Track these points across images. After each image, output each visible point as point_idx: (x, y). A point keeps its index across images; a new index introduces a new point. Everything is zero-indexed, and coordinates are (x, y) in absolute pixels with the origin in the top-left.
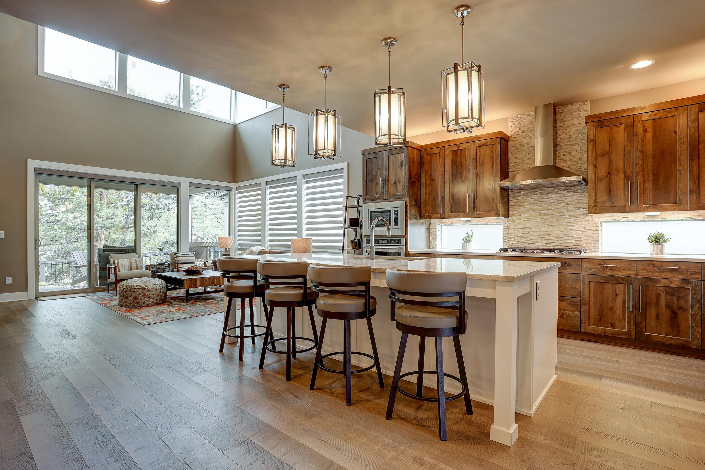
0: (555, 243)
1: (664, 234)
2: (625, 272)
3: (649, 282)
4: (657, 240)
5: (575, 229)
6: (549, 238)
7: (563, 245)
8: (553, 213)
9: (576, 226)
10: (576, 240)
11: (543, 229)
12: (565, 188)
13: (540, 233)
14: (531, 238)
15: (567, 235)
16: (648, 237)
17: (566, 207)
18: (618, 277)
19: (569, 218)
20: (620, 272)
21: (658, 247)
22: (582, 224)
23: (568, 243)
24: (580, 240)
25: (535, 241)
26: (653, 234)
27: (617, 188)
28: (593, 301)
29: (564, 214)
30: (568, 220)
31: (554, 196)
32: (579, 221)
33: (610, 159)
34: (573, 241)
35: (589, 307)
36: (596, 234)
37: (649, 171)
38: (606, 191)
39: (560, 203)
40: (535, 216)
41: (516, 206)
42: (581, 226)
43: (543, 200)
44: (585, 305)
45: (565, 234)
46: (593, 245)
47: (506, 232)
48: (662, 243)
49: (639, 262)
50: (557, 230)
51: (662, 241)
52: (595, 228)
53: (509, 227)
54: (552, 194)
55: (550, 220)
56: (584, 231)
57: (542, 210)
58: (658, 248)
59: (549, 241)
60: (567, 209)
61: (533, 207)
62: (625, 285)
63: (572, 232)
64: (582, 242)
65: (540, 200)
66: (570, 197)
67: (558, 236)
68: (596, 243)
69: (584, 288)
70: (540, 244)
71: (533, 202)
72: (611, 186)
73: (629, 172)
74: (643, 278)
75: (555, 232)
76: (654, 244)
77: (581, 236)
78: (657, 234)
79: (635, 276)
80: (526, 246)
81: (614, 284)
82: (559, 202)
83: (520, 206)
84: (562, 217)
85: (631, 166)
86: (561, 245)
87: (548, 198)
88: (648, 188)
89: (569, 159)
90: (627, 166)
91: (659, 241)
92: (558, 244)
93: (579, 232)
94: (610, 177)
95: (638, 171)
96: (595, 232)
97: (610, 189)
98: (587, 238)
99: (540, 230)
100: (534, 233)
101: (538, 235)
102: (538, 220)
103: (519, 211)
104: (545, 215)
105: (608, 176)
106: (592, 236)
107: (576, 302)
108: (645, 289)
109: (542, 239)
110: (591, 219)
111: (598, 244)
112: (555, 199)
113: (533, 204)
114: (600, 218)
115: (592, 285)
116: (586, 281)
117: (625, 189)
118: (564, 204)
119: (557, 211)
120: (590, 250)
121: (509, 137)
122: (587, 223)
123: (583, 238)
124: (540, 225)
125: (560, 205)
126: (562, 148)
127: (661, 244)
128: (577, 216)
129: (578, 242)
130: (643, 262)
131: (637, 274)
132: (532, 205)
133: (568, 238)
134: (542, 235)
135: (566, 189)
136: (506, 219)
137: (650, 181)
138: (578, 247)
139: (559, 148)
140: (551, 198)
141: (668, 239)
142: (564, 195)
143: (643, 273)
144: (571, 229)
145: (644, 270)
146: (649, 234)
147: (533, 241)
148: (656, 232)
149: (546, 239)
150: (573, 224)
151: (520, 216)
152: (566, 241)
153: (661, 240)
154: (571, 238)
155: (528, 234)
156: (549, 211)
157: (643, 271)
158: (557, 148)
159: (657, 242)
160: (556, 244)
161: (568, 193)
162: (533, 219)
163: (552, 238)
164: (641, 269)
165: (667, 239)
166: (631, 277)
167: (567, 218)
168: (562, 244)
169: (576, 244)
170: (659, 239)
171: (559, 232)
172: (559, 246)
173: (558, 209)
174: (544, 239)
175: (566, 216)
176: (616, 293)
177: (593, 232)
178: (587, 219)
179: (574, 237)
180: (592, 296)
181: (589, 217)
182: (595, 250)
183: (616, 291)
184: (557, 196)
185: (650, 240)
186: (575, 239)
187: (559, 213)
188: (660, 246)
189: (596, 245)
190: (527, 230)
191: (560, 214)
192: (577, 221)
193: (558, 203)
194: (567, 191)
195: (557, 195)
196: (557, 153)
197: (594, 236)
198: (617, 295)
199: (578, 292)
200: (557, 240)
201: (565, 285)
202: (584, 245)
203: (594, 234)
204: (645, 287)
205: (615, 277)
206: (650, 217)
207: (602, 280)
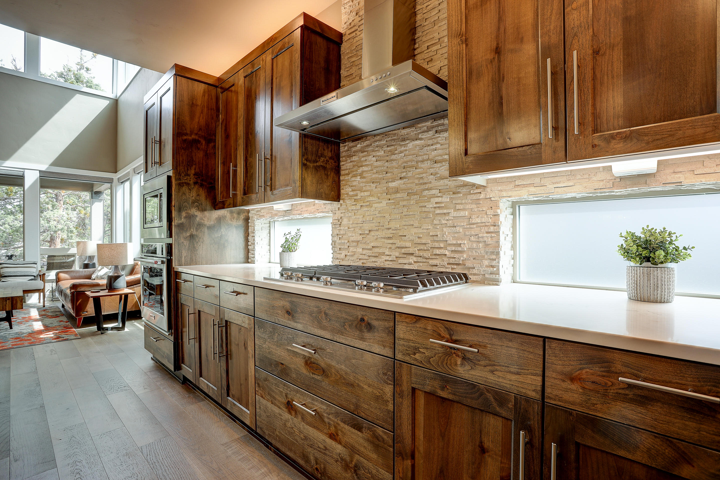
0: (411, 257)
1: (670, 234)
2: (509, 376)
3: (590, 431)
4: (645, 253)
5: (451, 222)
6: (403, 244)
7: (427, 261)
8: (409, 185)
9: (453, 214)
10: (452, 251)
11: (393, 225)
12: (432, 123)
13: (389, 233)
14: (372, 244)
15: (435, 238)
16: (621, 241)
17: (432, 171)
18: (488, 391)
19: (439, 195)
20: (492, 372)
21: (649, 275)
22: (464, 209)
23: (438, 257)
24: (460, 249)
25: (381, 251)
26: (639, 233)
27: (518, 91)
28: (421, 449)
29: (430, 185)
30: (437, 200)
31: (411, 145)
32: (459, 201)
33: (499, 7)
34: (447, 253)
35: (413, 466)
36: (493, 235)
37: (610, 15)
38: (490, 104)
39: (423, 161)
40: (379, 195)
41: (350, 175)
42: (462, 213)
43: (393, 157)
44: (403, 459)
45: (431, 234)
46: (486, 263)
47: (337, 232)
48: (662, 263)
49: (554, 344)
50: (416, 224)
51: (662, 257)
52: (490, 220)
53: (341, 220)
54: (407, 142)
55: (405, 203)
56: (468, 226)
57: (390, 180)
58: (649, 280)
59: (403, 251)
60: (436, 174)
61: (376, 176)
62: (509, 422)
63: (445, 229)
64: (465, 256)
65: (388, 158)
66: (441, 145)
67: (419, 241)
68: (494, 257)
69: (401, 403)
70: (387, 258)
71: (376, 164)
72: (504, 89)
73: (549, 31)
74: (568, 412)
75: (413, 231)
76: (638, 265)
77: (462, 239)
78: (648, 234)
79: (538, 396)
80: (365, 261)
81: (477, 411)
82: (420, 158)
83: (355, 176)
84: (426, 193)
85: (554, 12)
86: (424, 260)
87: (401, 152)
88: (609, 72)
89: (439, 55)
90: (543, 15)
91: (652, 255)
92: (420, 259)
93: (458, 228)
94: (499, 61)
95: (577, 23)
96: (492, 229)
97: (501, 98)
98: (475, 245)
99: (388, 227)
100: (377, 233)
101: (384, 238)
102: (384, 203)
103: (355, 186)
104: (397, 191)
105: (494, 58)
106: (485, 239)
107: (383, 440)
108: (573, 457)
109: (390, 246)
110: (482, 196)
111: (497, 261)
112: (412, 152)
113: (377, 169)
114: (501, 191)
115: (421, 400)
116: (405, 383)
117: (539, 91)
118: (429, 163)
119: (417, 181)
120: (481, 277)
121: (341, 35)
122: (474, 206)
123: (467, 245)
124: (387, 216)
125: (422, 166)
126: (425, 33)
127: (660, 265)
128: (454, 190)
129: (456, 256)
130: (569, 347)
131: (548, 390)
132: (375, 171)
133: (437, 245)
134: (389, 238)
135: (433, 127)
136: (336, 204)
137: (616, 49)
138: (455, 267)
139: (421, 34)
140: (406, 150)
141: (685, 248)
142: (430, 142)
143: (567, 390)
144: (444, 222)
145: (573, 380)
146: (624, 234)
147: (376, 250)
148: (645, 228)
149: (398, 247)
150: (445, 211)
151: (355, 198)
152: (433, 252)
153: (661, 253)
154: (442, 245)
155: (368, 236)
156: (402, 181)
157: (568, 385)
158: (417, 36)
159: (648, 259)
160: (415, 259)
161: (437, 135)
162: (377, 203)
163: (408, 244)
164: (562, 373)
165: (681, 248)
166: (528, 400)
167: (434, 196)
168: (426, 259)
169: (452, 261)
170: (654, 250)
171: (420, 231)
172: (421, 264)
173: (417, 176)
174: (393, 247)
175: (433, 192)
176: (481, 442)
177: (486, 229)
178: (475, 197)
179: (449, 242)
180: (420, 434)
181: (479, 191)
182: (491, 276)
183: (483, 436)
184: (416, 146)
185: (626, 253)
186: (449, 248)
187: (421, 184)
188: (657, 272)
189: (493, 264)
190: (367, 227)
191: (423, 187)
192: (454, 202)
193: (417, 162)
194: (434, 130)
195: (418, 142)
196: (417, 46)
197: (489, 241)
198: (483, 450)
199: (388, 411)
200: (416, 249)
201: (362, 385)
202: (469, 264)
203: (489, 235)
204: (572, 447)
205: (479, 389)
206: (628, 182)
207: (443, 388)
